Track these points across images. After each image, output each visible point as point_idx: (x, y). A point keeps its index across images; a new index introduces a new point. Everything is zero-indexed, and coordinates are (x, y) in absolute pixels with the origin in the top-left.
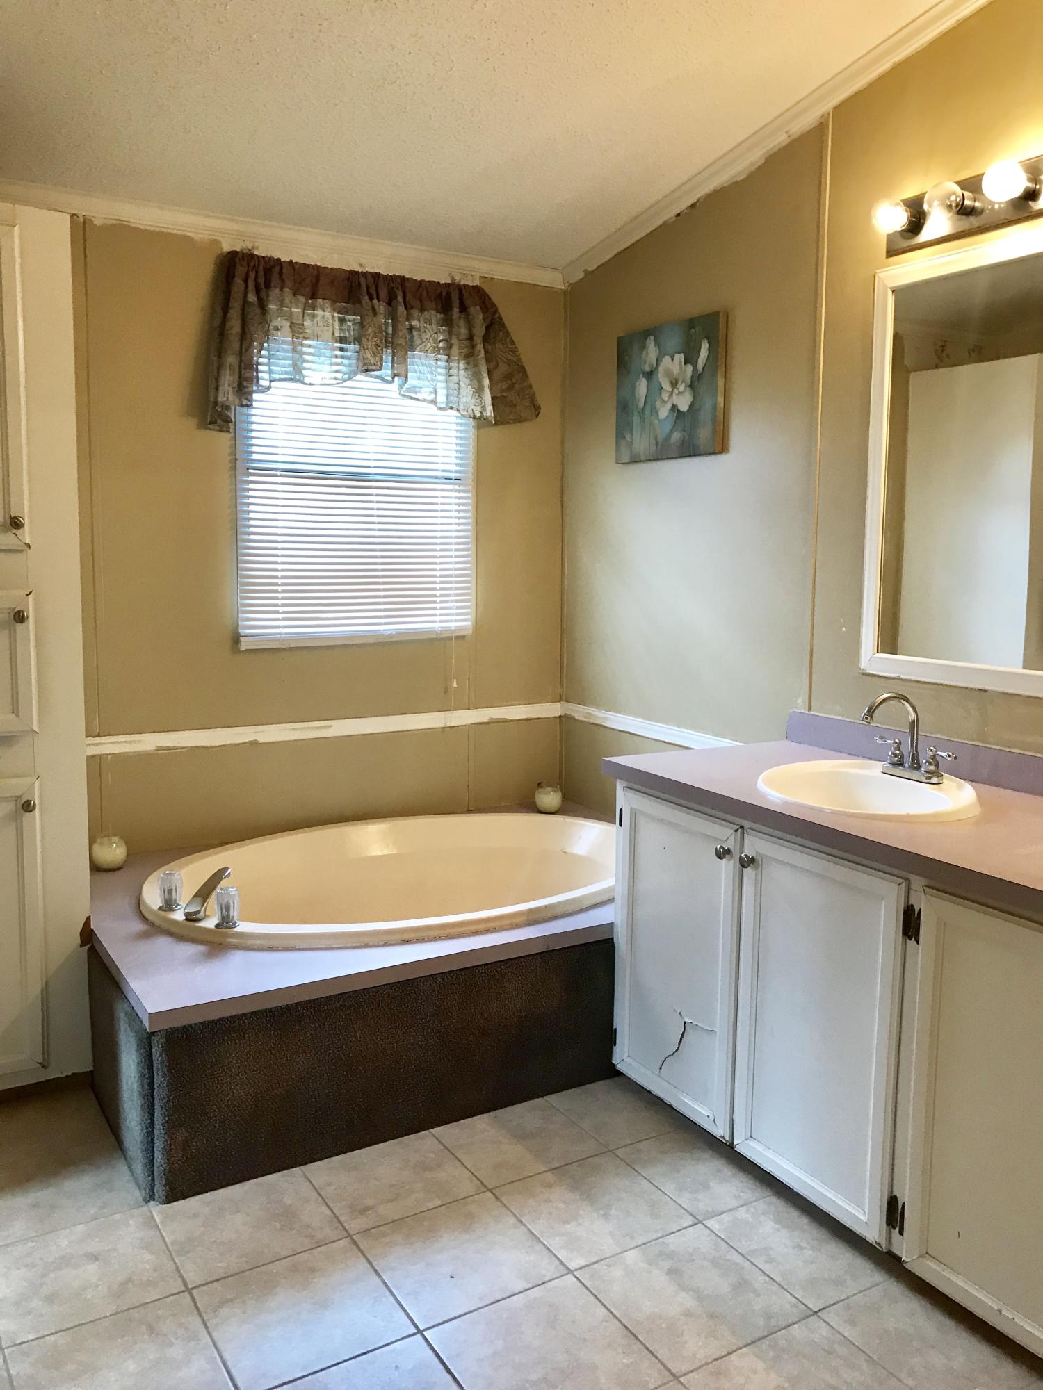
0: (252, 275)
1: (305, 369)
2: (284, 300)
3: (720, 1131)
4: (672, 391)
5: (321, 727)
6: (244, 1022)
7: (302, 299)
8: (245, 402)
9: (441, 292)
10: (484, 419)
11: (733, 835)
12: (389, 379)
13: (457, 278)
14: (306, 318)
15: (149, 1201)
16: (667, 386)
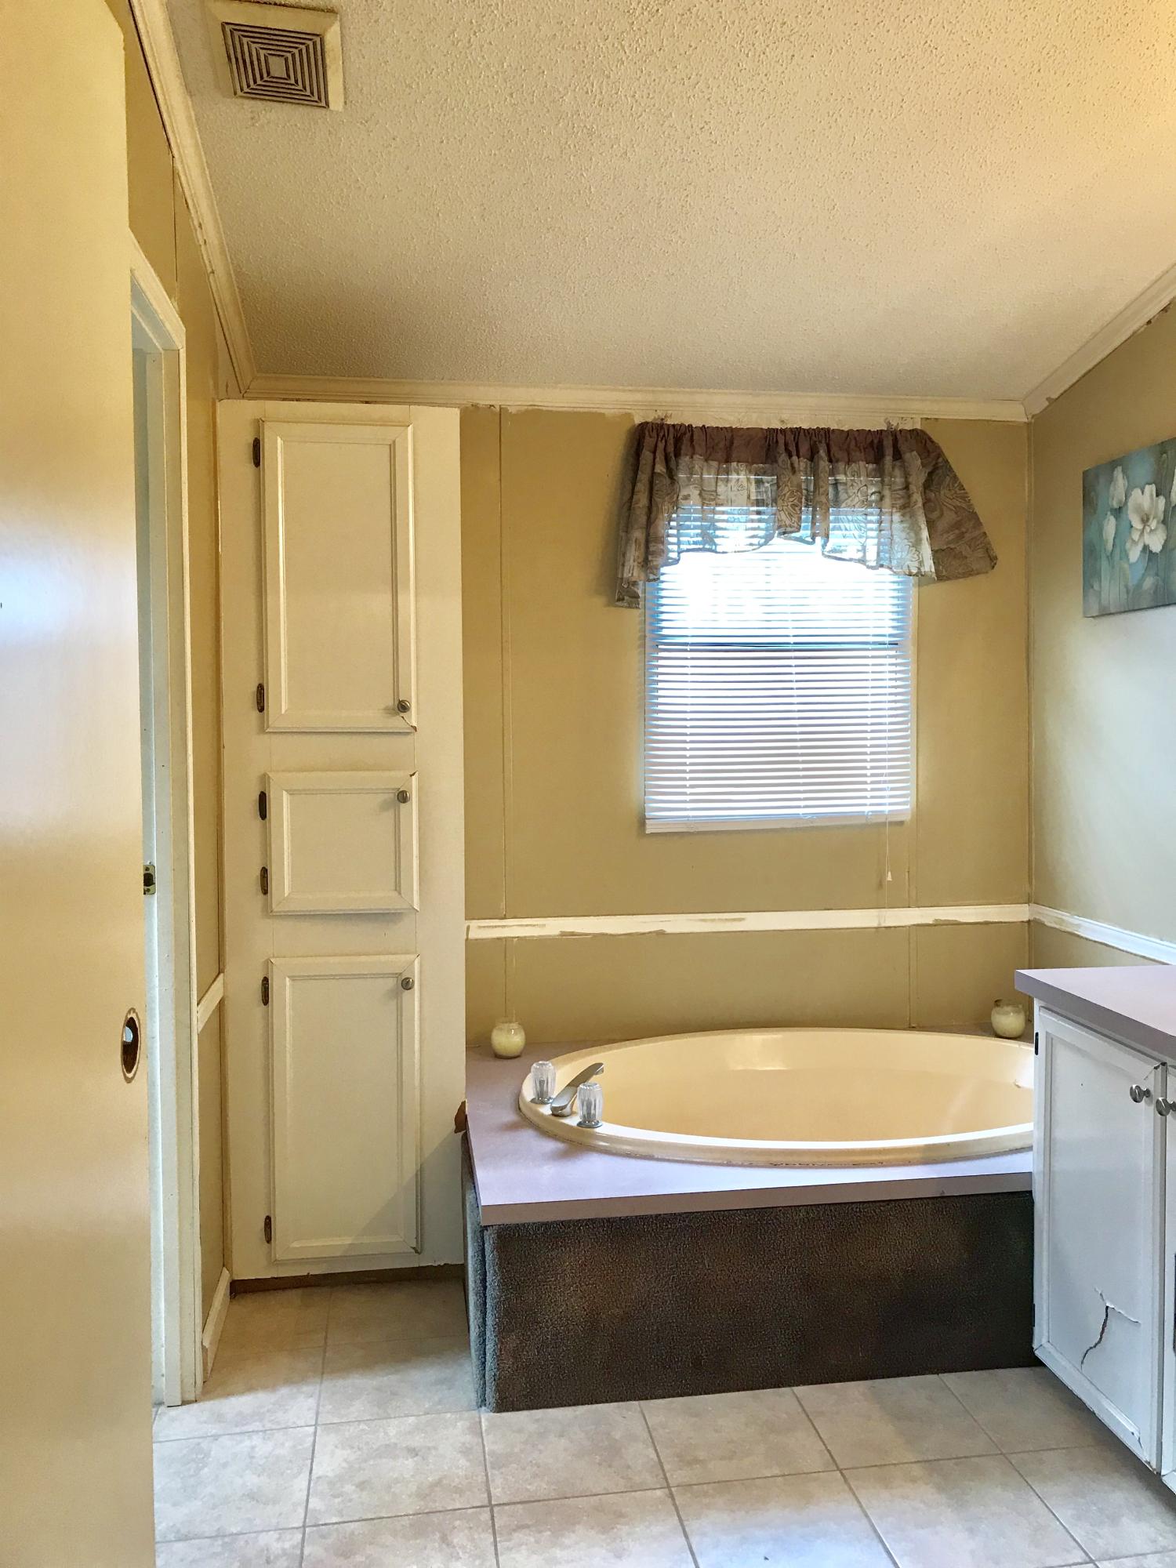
0: (661, 445)
1: (717, 537)
2: (693, 467)
3: (1146, 1455)
4: (1144, 528)
5: (734, 920)
6: (579, 1229)
7: (715, 464)
8: (652, 577)
9: (872, 441)
10: (922, 575)
11: (1153, 1075)
12: (809, 539)
13: (894, 423)
14: (720, 483)
15: (481, 1406)
16: (1137, 525)
